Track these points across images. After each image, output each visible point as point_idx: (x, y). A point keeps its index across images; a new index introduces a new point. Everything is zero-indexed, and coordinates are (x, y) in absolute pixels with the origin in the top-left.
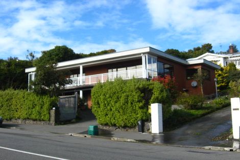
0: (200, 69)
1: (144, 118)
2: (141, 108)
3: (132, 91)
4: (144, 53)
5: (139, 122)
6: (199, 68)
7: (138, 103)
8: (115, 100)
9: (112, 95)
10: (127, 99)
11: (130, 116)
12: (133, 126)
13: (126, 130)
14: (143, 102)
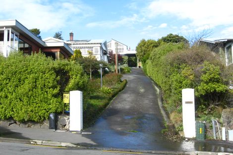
0: (59, 52)
1: (59, 110)
2: (55, 96)
3: (44, 73)
4: (7, 27)
5: (52, 116)
6: (57, 52)
7: (51, 89)
8: (15, 83)
9: (10, 75)
10: (36, 82)
11: (39, 107)
12: (41, 121)
13: (27, 126)
14: (58, 88)
